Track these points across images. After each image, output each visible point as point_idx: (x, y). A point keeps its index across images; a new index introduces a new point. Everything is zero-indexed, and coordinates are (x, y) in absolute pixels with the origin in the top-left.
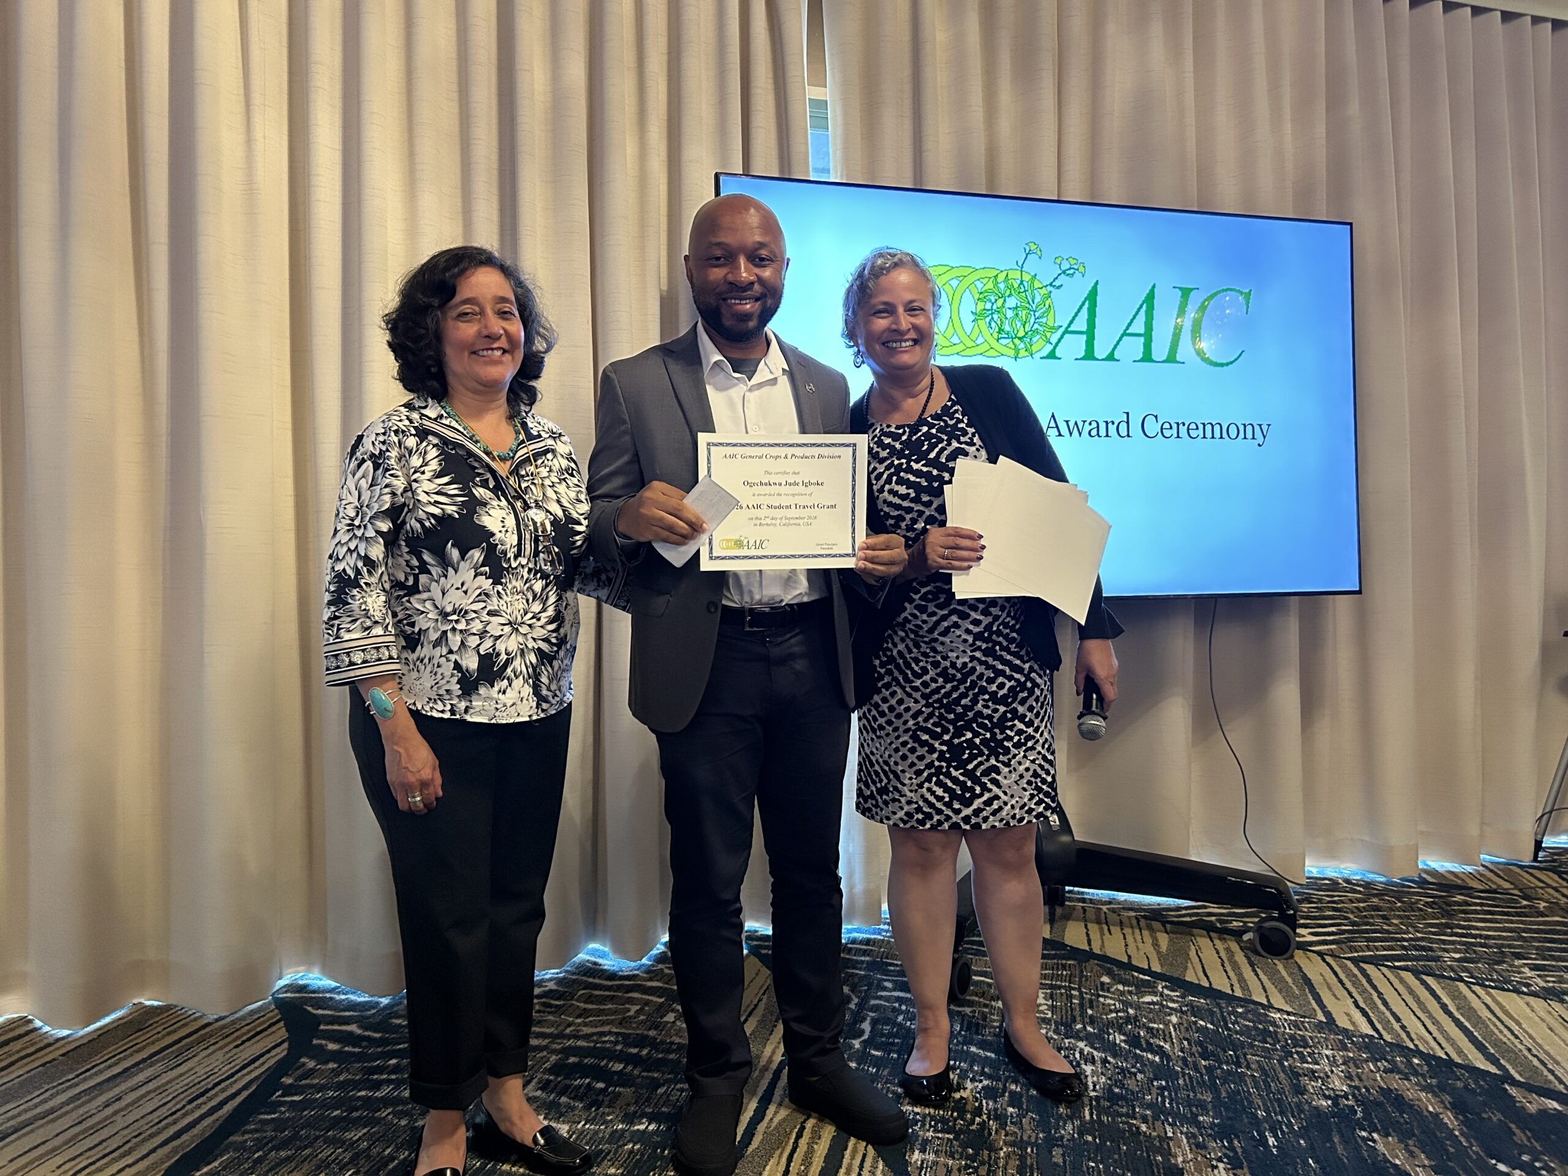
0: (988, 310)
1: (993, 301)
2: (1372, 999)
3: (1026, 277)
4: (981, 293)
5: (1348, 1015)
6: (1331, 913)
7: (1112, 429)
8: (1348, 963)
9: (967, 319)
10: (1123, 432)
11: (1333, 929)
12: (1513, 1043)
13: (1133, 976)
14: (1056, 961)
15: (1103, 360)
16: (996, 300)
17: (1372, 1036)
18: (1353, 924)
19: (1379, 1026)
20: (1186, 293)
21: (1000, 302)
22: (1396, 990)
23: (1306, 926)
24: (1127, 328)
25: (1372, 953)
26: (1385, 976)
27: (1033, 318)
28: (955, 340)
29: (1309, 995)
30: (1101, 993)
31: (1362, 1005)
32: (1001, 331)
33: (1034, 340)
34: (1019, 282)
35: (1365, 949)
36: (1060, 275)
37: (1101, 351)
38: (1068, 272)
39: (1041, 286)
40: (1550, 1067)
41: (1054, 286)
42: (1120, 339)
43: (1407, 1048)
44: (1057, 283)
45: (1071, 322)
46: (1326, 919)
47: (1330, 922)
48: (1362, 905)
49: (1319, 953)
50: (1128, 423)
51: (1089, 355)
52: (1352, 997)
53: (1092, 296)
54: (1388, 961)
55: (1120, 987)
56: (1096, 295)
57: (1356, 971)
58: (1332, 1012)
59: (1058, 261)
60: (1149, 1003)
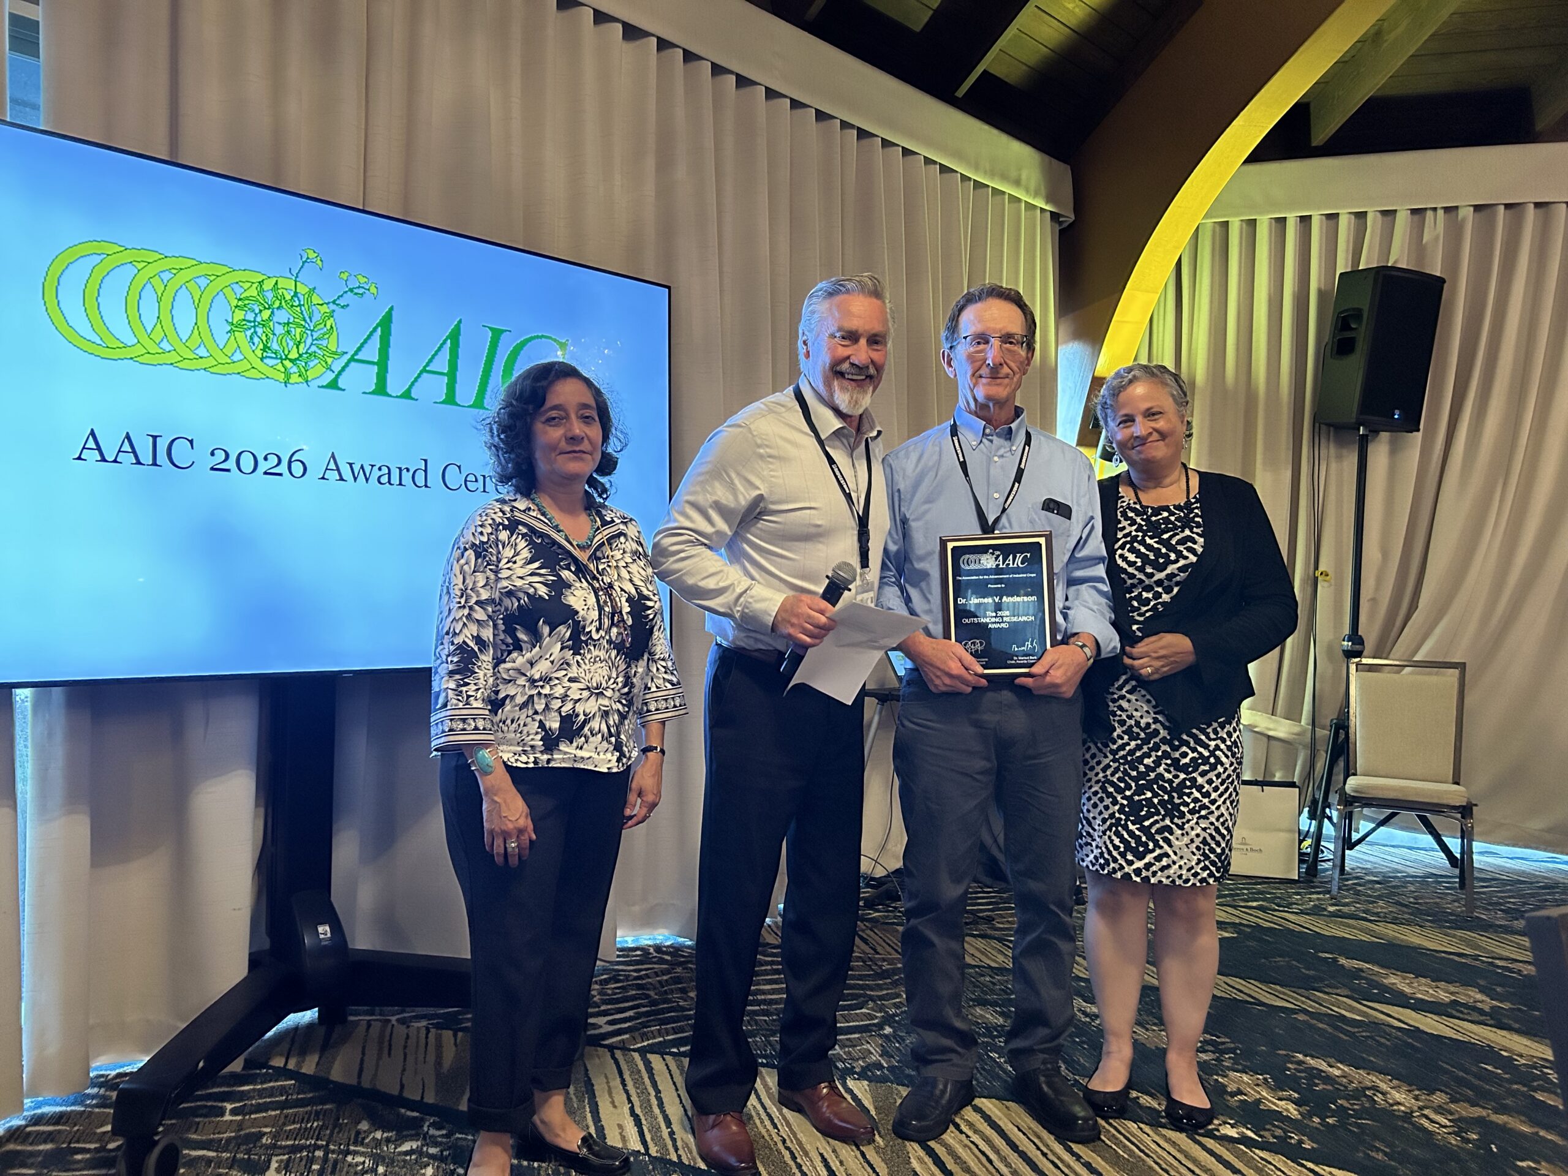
0: (250, 322)
1: (257, 311)
2: (649, 1100)
3: (302, 289)
4: (240, 299)
5: (620, 1126)
6: (634, 992)
7: (407, 477)
8: (636, 1055)
9: (221, 330)
10: (420, 481)
11: (631, 1013)
12: (770, 1135)
13: (399, 1115)
14: (309, 1108)
15: (397, 397)
16: (261, 311)
17: (639, 1152)
18: (653, 1003)
19: (648, 1137)
20: (497, 334)
21: (266, 314)
22: (674, 1083)
23: (605, 1013)
24: (428, 365)
25: (661, 1039)
26: (668, 1068)
27: (310, 338)
28: (202, 352)
29: (588, 1109)
30: (352, 1148)
31: (638, 1111)
32: (266, 348)
33: (312, 364)
34: (292, 294)
35: (656, 1034)
36: (346, 292)
37: (395, 386)
38: (356, 291)
39: (321, 302)
40: (799, 1160)
41: (338, 305)
42: (419, 376)
43: (670, 1161)
44: (342, 302)
45: (359, 349)
46: (628, 1001)
47: (631, 1004)
48: (665, 978)
49: (611, 1048)
50: (426, 471)
51: (381, 389)
52: (630, 1101)
53: (386, 322)
54: (674, 1047)
55: (378, 1135)
56: (391, 322)
57: (641, 1066)
58: (606, 1126)
59: (344, 276)
60: (406, 1153)
